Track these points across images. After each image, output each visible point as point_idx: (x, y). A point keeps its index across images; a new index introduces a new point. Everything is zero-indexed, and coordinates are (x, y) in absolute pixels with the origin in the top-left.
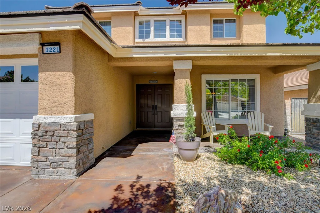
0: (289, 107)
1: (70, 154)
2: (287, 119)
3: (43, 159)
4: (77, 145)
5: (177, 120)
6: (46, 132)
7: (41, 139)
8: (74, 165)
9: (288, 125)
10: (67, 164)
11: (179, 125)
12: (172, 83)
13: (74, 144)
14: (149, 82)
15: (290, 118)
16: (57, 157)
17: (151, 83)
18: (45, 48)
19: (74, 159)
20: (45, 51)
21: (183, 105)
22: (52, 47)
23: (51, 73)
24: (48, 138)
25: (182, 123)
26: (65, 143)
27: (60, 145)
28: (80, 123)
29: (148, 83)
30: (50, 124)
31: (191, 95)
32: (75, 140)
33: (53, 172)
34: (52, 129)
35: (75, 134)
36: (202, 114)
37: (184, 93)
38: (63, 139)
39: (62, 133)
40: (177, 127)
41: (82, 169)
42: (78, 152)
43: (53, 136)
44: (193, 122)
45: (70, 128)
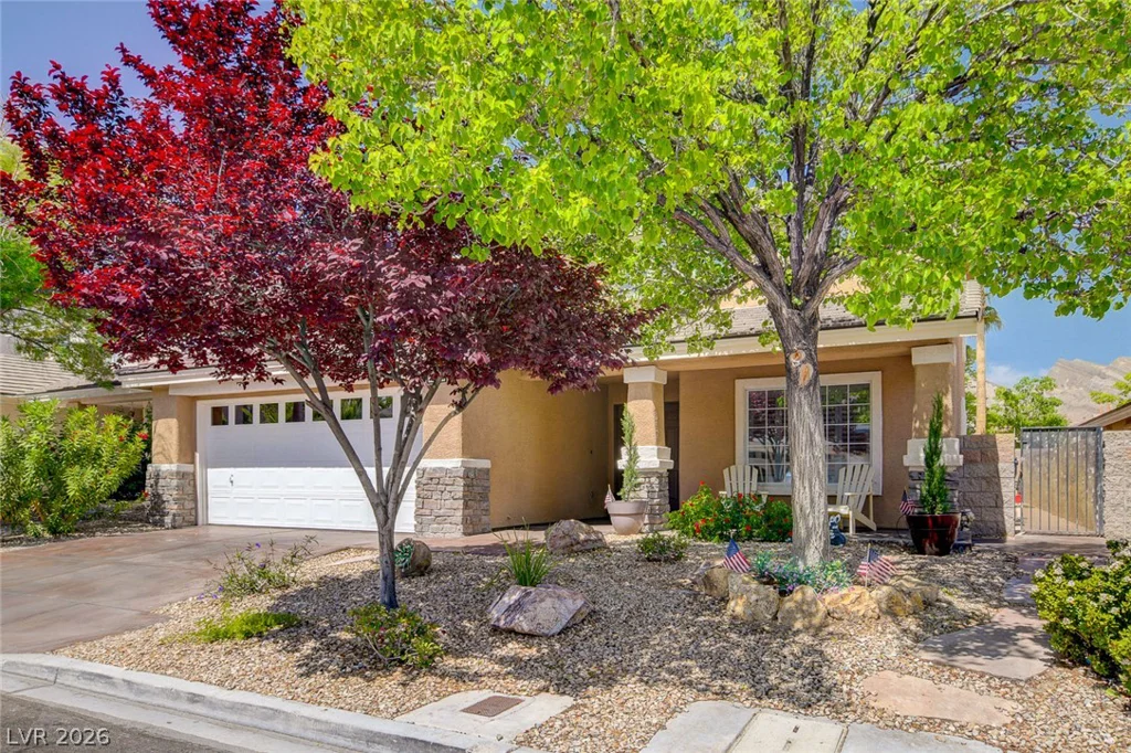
0: (1008, 454)
1: (456, 507)
2: (1004, 490)
3: (428, 512)
4: (464, 496)
6: (431, 479)
7: (426, 487)
8: (459, 519)
9: (1005, 505)
10: (453, 519)
13: (461, 494)
15: (1012, 484)
16: (442, 511)
19: (460, 513)
23: (436, 406)
24: (433, 487)
26: (451, 492)
27: (446, 495)
28: (467, 470)
30: (435, 470)
32: (462, 489)
33: (437, 528)
34: (438, 475)
35: (461, 482)
38: (448, 488)
39: (448, 481)
41: (470, 530)
42: (466, 506)
43: (438, 484)
45: (456, 474)
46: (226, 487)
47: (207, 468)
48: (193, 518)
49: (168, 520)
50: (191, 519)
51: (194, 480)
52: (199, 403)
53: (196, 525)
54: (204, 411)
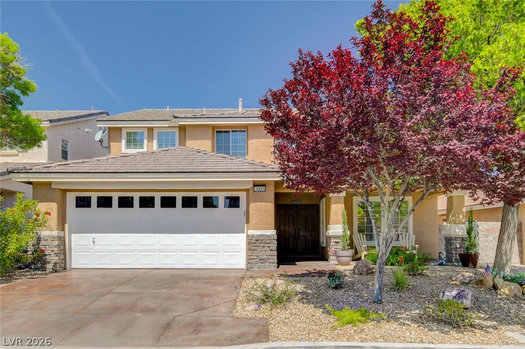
1: (273, 254)
3: (255, 257)
5: (333, 237)
6: (257, 240)
7: (253, 245)
8: (275, 260)
10: (271, 261)
11: (335, 242)
12: (318, 203)
13: (276, 248)
14: (292, 202)
16: (264, 256)
17: (294, 203)
18: (255, 188)
19: (275, 257)
20: (255, 190)
21: (338, 225)
22: (260, 187)
23: (259, 203)
24: (257, 244)
25: (338, 240)
26: (269, 247)
27: (266, 249)
29: (290, 203)
30: (259, 235)
31: (346, 217)
32: (276, 245)
33: (262, 266)
34: (261, 238)
35: (276, 242)
36: (353, 236)
37: (341, 217)
38: (268, 245)
39: (267, 241)
40: (334, 243)
43: (261, 243)
44: (348, 237)
45: (273, 238)
46: (90, 245)
47: (71, 233)
48: (63, 265)
49: (49, 267)
50: (62, 266)
51: (64, 241)
52: (68, 194)
53: (65, 269)
54: (71, 199)
